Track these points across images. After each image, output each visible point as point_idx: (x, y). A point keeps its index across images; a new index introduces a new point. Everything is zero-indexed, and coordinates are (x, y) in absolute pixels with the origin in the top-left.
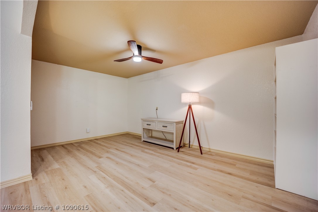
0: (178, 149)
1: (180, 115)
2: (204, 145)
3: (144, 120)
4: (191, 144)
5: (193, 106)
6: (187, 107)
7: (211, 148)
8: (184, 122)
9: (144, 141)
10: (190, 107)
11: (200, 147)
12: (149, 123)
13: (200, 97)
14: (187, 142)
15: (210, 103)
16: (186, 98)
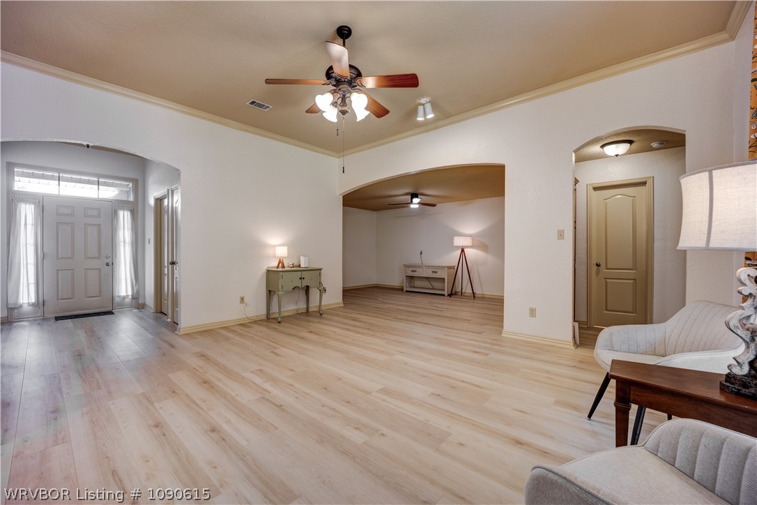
0: (450, 295)
1: (452, 258)
2: (478, 291)
3: (407, 266)
4: (463, 291)
5: (465, 250)
6: (460, 251)
7: (485, 293)
8: (456, 268)
9: (406, 291)
10: (463, 250)
11: (473, 293)
12: (414, 269)
13: (473, 240)
14: (459, 290)
15: (483, 247)
16: (459, 241)
